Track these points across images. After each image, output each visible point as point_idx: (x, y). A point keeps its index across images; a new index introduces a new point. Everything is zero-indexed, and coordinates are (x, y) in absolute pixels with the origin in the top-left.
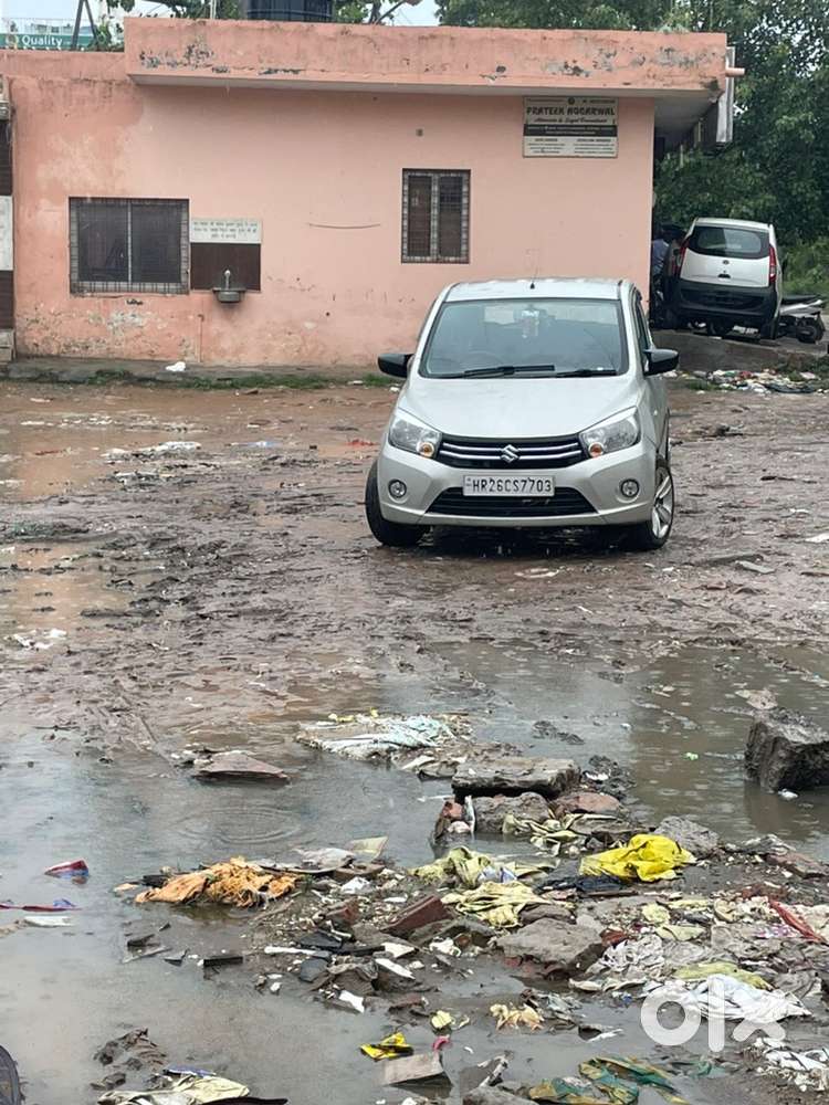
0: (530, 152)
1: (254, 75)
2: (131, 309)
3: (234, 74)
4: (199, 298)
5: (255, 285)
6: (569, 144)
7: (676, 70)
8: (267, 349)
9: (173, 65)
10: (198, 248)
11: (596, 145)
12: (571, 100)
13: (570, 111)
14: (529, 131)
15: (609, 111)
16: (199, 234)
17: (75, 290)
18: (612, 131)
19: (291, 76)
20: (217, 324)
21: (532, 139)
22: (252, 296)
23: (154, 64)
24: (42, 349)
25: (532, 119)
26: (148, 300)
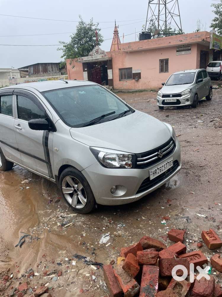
0: (177, 55)
1: (136, 49)
2: (126, 83)
3: (134, 49)
4: (134, 80)
5: (140, 78)
6: (183, 53)
7: (197, 38)
8: (142, 87)
9: (127, 49)
10: (133, 73)
11: (188, 52)
12: (184, 45)
13: (184, 47)
14: (177, 51)
15: (189, 46)
16: (133, 72)
17: (120, 80)
18: (190, 50)
19: (141, 48)
20: (136, 84)
21: (178, 52)
22: (140, 80)
23: (124, 50)
24: (117, 88)
25: (178, 49)
26: (128, 81)
